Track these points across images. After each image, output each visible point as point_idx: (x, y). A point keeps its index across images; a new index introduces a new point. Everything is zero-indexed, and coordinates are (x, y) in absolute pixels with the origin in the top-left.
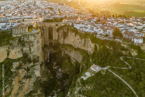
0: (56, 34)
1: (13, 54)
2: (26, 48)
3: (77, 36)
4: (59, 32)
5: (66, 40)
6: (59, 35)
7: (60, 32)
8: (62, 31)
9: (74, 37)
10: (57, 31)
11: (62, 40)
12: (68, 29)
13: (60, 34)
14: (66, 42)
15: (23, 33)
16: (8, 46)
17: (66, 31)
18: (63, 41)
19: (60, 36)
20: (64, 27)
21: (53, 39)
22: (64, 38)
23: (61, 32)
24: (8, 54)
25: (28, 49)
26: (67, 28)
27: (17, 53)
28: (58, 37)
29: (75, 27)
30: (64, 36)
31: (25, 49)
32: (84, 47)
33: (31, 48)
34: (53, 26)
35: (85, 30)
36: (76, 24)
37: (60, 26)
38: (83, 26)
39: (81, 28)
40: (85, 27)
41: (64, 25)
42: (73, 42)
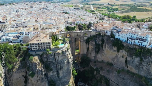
1: (33, 82)
2: (53, 73)
3: (121, 51)
4: (88, 45)
5: (99, 55)
6: (88, 48)
7: (90, 44)
8: (94, 43)
9: (114, 52)
10: (86, 43)
11: (93, 54)
12: (103, 41)
13: (90, 47)
14: (100, 59)
15: (45, 49)
16: (24, 70)
17: (100, 43)
18: (95, 57)
19: (90, 49)
20: (97, 37)
21: (81, 53)
22: (97, 52)
23: (92, 43)
25: (55, 73)
26: (101, 39)
27: (40, 82)
28: (88, 50)
29: (117, 37)
30: (97, 50)
31: (50, 74)
33: (60, 72)
34: (81, 35)
35: (140, 42)
36: (119, 34)
37: (91, 36)
38: (134, 37)
39: (131, 40)
40: (138, 39)
41: (97, 35)
42: (113, 59)
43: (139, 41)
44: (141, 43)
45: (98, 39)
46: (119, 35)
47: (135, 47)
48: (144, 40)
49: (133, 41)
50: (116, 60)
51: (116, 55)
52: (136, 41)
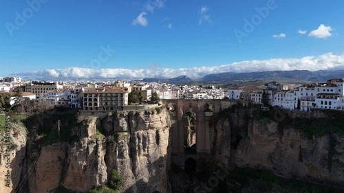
0: (208, 133)
3: (285, 132)
4: (215, 128)
5: (239, 152)
6: (216, 138)
7: (219, 127)
8: (227, 124)
9: (272, 138)
10: (210, 125)
11: (226, 152)
12: (247, 118)
13: (219, 134)
14: (242, 160)
17: (241, 123)
18: (231, 158)
19: (219, 140)
20: (234, 112)
21: (198, 151)
22: (234, 145)
23: (223, 125)
24: (63, 174)
26: (242, 114)
28: (214, 143)
30: (235, 139)
32: (330, 168)
34: (199, 106)
35: (326, 103)
36: (280, 95)
37: (220, 109)
38: (312, 94)
39: (306, 102)
40: (322, 96)
41: (234, 106)
42: (270, 157)
43: (324, 100)
44: (328, 103)
45: (236, 115)
46: (280, 98)
47: (315, 115)
48: (334, 97)
49: (311, 103)
50: (277, 158)
51: (277, 143)
52: (318, 102)
